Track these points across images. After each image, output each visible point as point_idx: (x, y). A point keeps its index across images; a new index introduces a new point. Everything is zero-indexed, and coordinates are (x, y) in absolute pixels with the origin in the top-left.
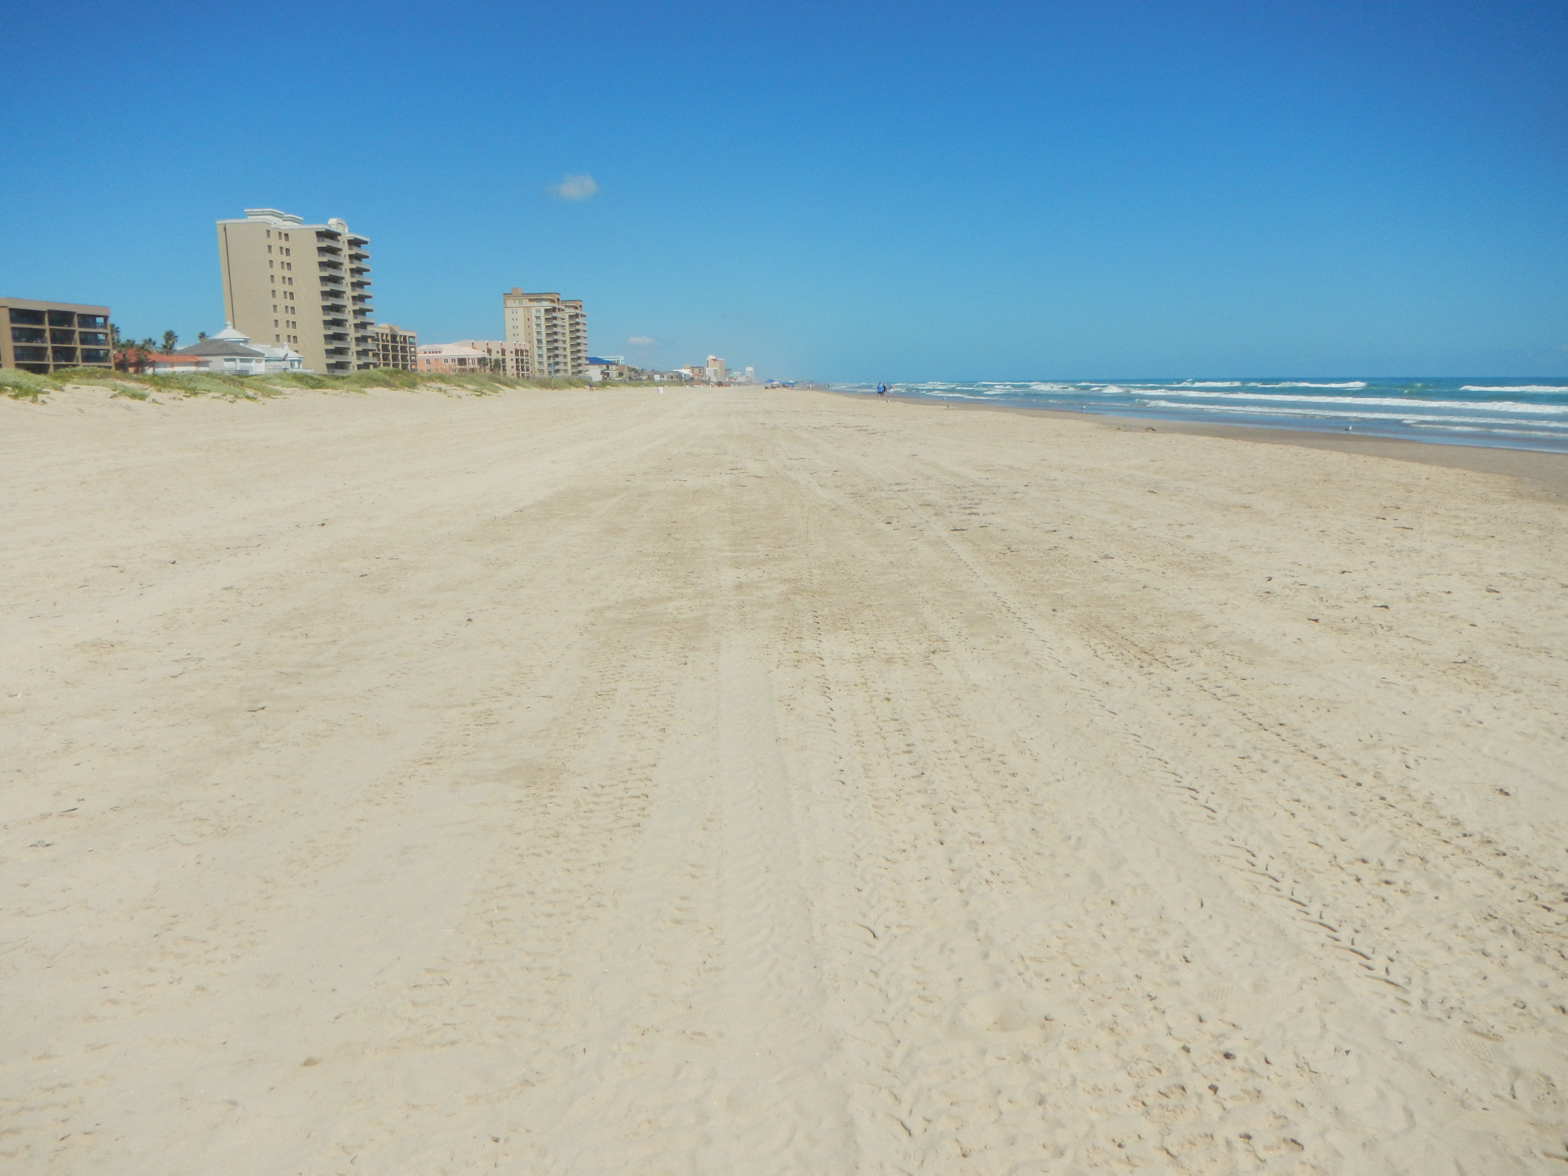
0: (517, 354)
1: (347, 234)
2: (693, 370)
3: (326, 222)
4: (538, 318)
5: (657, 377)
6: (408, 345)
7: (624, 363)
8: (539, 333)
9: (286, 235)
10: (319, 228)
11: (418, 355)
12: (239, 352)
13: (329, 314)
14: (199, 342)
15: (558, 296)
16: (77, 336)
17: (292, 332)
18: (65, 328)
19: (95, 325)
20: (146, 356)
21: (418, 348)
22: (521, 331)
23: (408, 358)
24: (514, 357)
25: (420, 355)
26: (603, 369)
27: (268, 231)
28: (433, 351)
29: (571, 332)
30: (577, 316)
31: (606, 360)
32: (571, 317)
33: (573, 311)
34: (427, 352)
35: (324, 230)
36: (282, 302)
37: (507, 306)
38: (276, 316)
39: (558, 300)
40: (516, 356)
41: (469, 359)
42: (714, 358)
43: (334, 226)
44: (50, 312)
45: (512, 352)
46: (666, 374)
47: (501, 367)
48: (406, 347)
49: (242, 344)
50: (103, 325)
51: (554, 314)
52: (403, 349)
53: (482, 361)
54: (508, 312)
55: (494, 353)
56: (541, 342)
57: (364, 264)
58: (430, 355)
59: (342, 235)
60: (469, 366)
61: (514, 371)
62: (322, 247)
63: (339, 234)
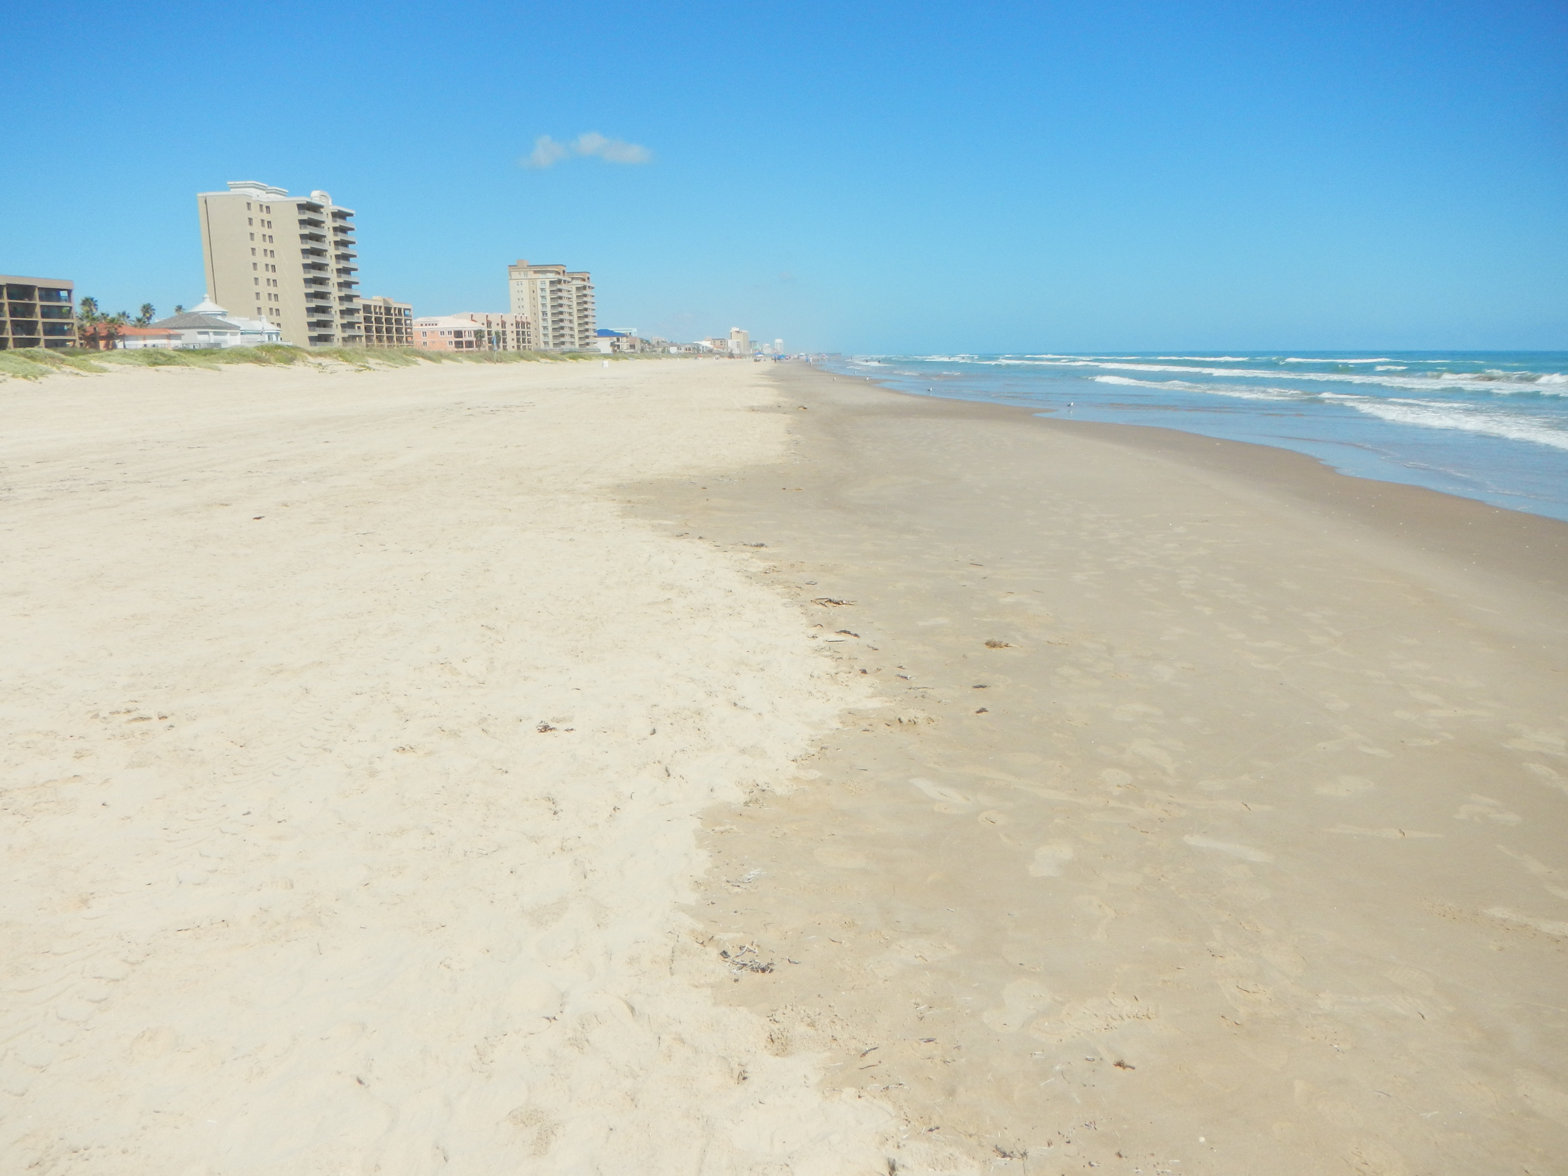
0: (517, 326)
1: (330, 206)
2: (714, 342)
3: (309, 195)
4: (542, 290)
5: (673, 350)
6: (403, 318)
7: (636, 335)
8: (544, 305)
9: (268, 208)
10: (301, 201)
11: (414, 327)
12: (212, 325)
13: (311, 287)
14: (174, 314)
15: (564, 268)
16: (38, 310)
17: (274, 304)
18: (26, 301)
19: (59, 299)
20: (116, 329)
21: (415, 320)
22: (526, 303)
23: (404, 330)
24: (515, 330)
25: (416, 328)
26: (612, 341)
27: (249, 204)
28: (429, 323)
29: (578, 304)
30: (584, 288)
31: (617, 332)
32: (578, 289)
33: (580, 283)
34: (424, 325)
35: (305, 203)
36: (263, 275)
37: (513, 278)
38: (257, 289)
39: (564, 272)
40: (516, 328)
41: (465, 332)
42: (738, 329)
43: (316, 199)
44: (9, 286)
45: (512, 325)
46: (683, 347)
47: (502, 340)
48: (401, 319)
49: (219, 318)
50: (67, 298)
51: (559, 286)
52: (398, 321)
53: (478, 334)
54: (513, 283)
55: (494, 325)
56: (546, 314)
57: (349, 237)
58: (426, 327)
59: (325, 207)
60: (465, 338)
61: (515, 343)
62: (303, 220)
63: (322, 207)
